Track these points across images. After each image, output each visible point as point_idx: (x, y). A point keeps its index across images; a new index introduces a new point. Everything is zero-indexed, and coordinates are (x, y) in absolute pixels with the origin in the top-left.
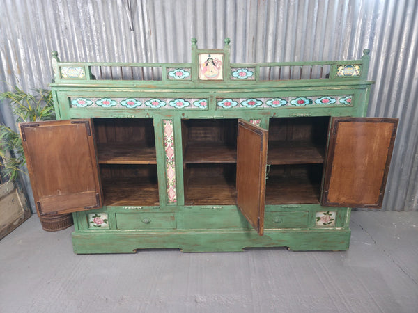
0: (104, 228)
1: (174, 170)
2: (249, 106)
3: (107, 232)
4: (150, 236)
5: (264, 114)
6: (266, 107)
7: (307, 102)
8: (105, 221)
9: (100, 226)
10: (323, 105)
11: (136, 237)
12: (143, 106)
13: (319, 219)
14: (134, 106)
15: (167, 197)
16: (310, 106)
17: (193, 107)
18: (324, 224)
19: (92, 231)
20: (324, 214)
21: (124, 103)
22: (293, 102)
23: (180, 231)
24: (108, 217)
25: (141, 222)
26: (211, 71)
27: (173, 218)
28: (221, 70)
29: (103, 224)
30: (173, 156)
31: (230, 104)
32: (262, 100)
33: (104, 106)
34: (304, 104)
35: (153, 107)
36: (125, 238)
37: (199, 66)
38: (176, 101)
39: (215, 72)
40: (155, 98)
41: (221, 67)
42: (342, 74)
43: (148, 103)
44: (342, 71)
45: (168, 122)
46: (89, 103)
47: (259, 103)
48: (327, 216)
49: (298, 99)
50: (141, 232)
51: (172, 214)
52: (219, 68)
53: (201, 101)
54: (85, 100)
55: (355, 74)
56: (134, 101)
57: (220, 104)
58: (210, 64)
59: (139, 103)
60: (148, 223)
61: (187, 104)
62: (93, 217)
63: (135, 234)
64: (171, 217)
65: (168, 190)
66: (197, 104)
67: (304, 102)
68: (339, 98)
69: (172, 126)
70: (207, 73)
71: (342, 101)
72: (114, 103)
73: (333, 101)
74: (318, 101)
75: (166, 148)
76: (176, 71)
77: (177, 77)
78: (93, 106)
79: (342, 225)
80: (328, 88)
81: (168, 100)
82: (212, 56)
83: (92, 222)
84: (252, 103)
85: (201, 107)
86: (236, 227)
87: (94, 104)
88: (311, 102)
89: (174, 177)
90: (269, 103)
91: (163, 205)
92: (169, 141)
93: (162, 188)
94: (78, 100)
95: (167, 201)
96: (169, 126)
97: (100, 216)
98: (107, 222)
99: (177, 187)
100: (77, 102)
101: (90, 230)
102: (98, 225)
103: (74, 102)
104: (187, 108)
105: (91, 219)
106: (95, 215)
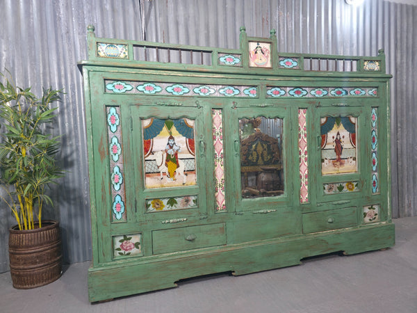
0: (136, 256)
1: (223, 167)
2: (296, 96)
3: (139, 261)
4: (197, 258)
5: (310, 103)
6: (310, 96)
7: (344, 93)
8: (136, 245)
9: (129, 254)
10: (356, 96)
11: (178, 261)
12: (191, 94)
13: (365, 214)
14: (182, 93)
15: (215, 203)
16: (346, 96)
17: (243, 96)
18: (370, 220)
19: (118, 262)
20: (369, 208)
21: (169, 89)
22: (333, 92)
23: (231, 247)
24: (142, 239)
25: (184, 241)
26: (261, 58)
27: (223, 230)
28: (269, 59)
29: (134, 251)
30: (222, 151)
31: (279, 93)
32: (307, 89)
33: (147, 92)
34: (341, 95)
35: (202, 94)
36: (164, 265)
37: (249, 53)
38: (226, 88)
39: (264, 60)
40: (204, 85)
41: (269, 55)
42: (367, 68)
44: (368, 66)
45: (217, 112)
46: (129, 88)
47: (305, 93)
48: (372, 210)
49: (336, 90)
50: (185, 254)
51: (221, 225)
52: (267, 57)
53: (251, 89)
54: (123, 84)
55: (376, 69)
56: (182, 87)
57: (269, 92)
58: (259, 52)
59: (186, 90)
60: (193, 240)
61: (237, 92)
62: (120, 241)
63: (177, 257)
64: (220, 228)
65: (216, 194)
66: (246, 92)
67: (341, 93)
68: (368, 89)
69: (221, 116)
70: (256, 61)
71: (370, 92)
72: (158, 89)
73: (363, 92)
74: (352, 92)
75: (215, 142)
76: (226, 57)
77: (227, 63)
79: (386, 218)
80: (360, 80)
81: (218, 87)
82: (261, 45)
83: (119, 249)
84: (298, 93)
85: (251, 95)
86: (290, 233)
87: (134, 90)
88: (347, 93)
89: (223, 177)
90: (313, 92)
91: (211, 213)
92: (218, 134)
93: (211, 191)
94: (115, 84)
95: (216, 207)
96: (218, 117)
97: (130, 239)
98: (139, 246)
99: (226, 189)
100: (114, 86)
101: (114, 260)
102: (127, 252)
103: (109, 87)
104: (237, 96)
105: (118, 245)
106: (122, 238)
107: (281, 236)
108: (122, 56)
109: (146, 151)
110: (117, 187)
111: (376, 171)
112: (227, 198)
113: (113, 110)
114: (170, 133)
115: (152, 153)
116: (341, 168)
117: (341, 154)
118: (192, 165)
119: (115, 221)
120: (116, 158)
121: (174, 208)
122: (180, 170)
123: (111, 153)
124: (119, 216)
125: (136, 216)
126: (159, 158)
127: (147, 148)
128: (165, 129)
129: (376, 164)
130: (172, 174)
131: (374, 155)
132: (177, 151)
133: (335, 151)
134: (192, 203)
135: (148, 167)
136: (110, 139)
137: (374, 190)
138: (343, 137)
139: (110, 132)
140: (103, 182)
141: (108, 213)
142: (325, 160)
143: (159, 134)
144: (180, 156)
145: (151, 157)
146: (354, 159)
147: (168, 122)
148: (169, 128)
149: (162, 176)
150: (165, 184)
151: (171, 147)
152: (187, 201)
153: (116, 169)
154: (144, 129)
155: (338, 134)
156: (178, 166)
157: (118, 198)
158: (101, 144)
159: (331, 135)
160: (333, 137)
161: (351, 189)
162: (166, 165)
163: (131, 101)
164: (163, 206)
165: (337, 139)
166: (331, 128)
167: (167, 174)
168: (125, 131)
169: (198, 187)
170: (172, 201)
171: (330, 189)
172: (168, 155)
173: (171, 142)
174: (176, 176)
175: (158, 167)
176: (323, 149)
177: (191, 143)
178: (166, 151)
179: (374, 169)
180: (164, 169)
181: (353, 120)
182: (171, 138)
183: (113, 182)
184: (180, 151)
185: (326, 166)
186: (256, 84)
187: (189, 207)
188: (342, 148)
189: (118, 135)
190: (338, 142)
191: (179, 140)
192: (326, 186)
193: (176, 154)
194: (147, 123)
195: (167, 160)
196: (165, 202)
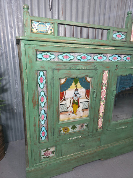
0: (52, 158)
1: (104, 106)
3: (54, 161)
4: (85, 155)
8: (53, 152)
12: (92, 60)
14: (86, 60)
15: (97, 126)
17: (122, 61)
19: (43, 163)
21: (79, 57)
23: (102, 147)
24: (56, 149)
25: (79, 147)
29: (52, 155)
30: (105, 96)
33: (64, 60)
35: (98, 60)
38: (113, 56)
40: (101, 54)
43: (95, 58)
45: (106, 72)
46: (53, 57)
50: (79, 154)
51: (99, 137)
53: (128, 57)
54: (49, 54)
56: (87, 56)
59: (89, 58)
60: (84, 146)
61: (119, 59)
62: (44, 151)
64: (98, 139)
65: (98, 121)
66: (125, 58)
69: (107, 75)
72: (72, 57)
75: (102, 91)
76: (117, 34)
77: (117, 39)
78: (56, 60)
81: (109, 55)
83: (43, 156)
85: (127, 61)
87: (56, 58)
89: (103, 111)
91: (95, 131)
92: (104, 86)
93: (96, 120)
94: (43, 54)
95: (97, 128)
96: (106, 75)
97: (49, 149)
98: (55, 152)
99: (104, 118)
100: (42, 56)
101: (41, 162)
102: (47, 157)
103: (39, 56)
104: (119, 61)
105: (43, 153)
106: (45, 150)
107: (127, 138)
108: (49, 32)
109: (61, 98)
110: (43, 122)
112: (104, 123)
113: (42, 73)
114: (76, 87)
115: (65, 100)
118: (87, 105)
119: (41, 141)
120: (43, 105)
121: (75, 130)
122: (80, 109)
123: (40, 102)
124: (43, 139)
125: (53, 138)
126: (68, 102)
127: (62, 97)
128: (73, 84)
130: (75, 112)
132: (79, 97)
134: (85, 127)
135: (62, 108)
136: (39, 93)
139: (39, 88)
140: (35, 121)
141: (38, 138)
143: (69, 87)
144: (80, 101)
145: (64, 102)
147: (76, 80)
148: (76, 83)
149: (69, 113)
150: (70, 118)
151: (76, 96)
152: (82, 126)
153: (43, 112)
154: (61, 84)
156: (79, 107)
157: (43, 129)
158: (34, 97)
162: (72, 106)
163: (54, 67)
164: (69, 130)
167: (72, 111)
168: (49, 87)
169: (89, 118)
170: (74, 127)
172: (74, 100)
173: (76, 92)
174: (78, 112)
175: (68, 108)
177: (88, 92)
178: (73, 98)
180: (71, 109)
182: (77, 90)
183: (41, 120)
184: (81, 97)
186: (131, 54)
187: (83, 129)
189: (45, 90)
191: (81, 90)
193: (78, 100)
194: (63, 81)
195: (73, 104)
196: (70, 128)
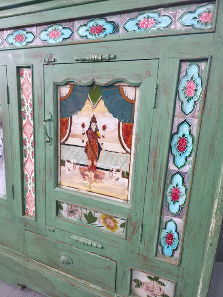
2: (17, 45)
6: (39, 43)
7: (109, 28)
10: (143, 33)
13: (139, 283)
16: (114, 37)
20: (149, 277)
22: (83, 31)
32: (34, 30)
34: (102, 35)
47: (30, 37)
48: (155, 284)
49: (91, 24)
67: (101, 29)
68: (180, 14)
71: (189, 20)
73: (165, 21)
74: (131, 26)
88: (116, 28)
90: (44, 35)
111: (178, 215)
116: (94, 184)
117: (97, 159)
129: (182, 200)
131: (178, 179)
133: (86, 151)
137: (168, 251)
138: (104, 128)
142: (67, 163)
146: (126, 175)
155: (94, 120)
159: (80, 121)
160: (83, 126)
161: (112, 228)
165: (90, 129)
166: (78, 107)
171: (71, 212)
176: (63, 143)
179: (174, 208)
181: (129, 92)
185: (67, 172)
188: (100, 149)
190: (93, 135)
192: (65, 206)
